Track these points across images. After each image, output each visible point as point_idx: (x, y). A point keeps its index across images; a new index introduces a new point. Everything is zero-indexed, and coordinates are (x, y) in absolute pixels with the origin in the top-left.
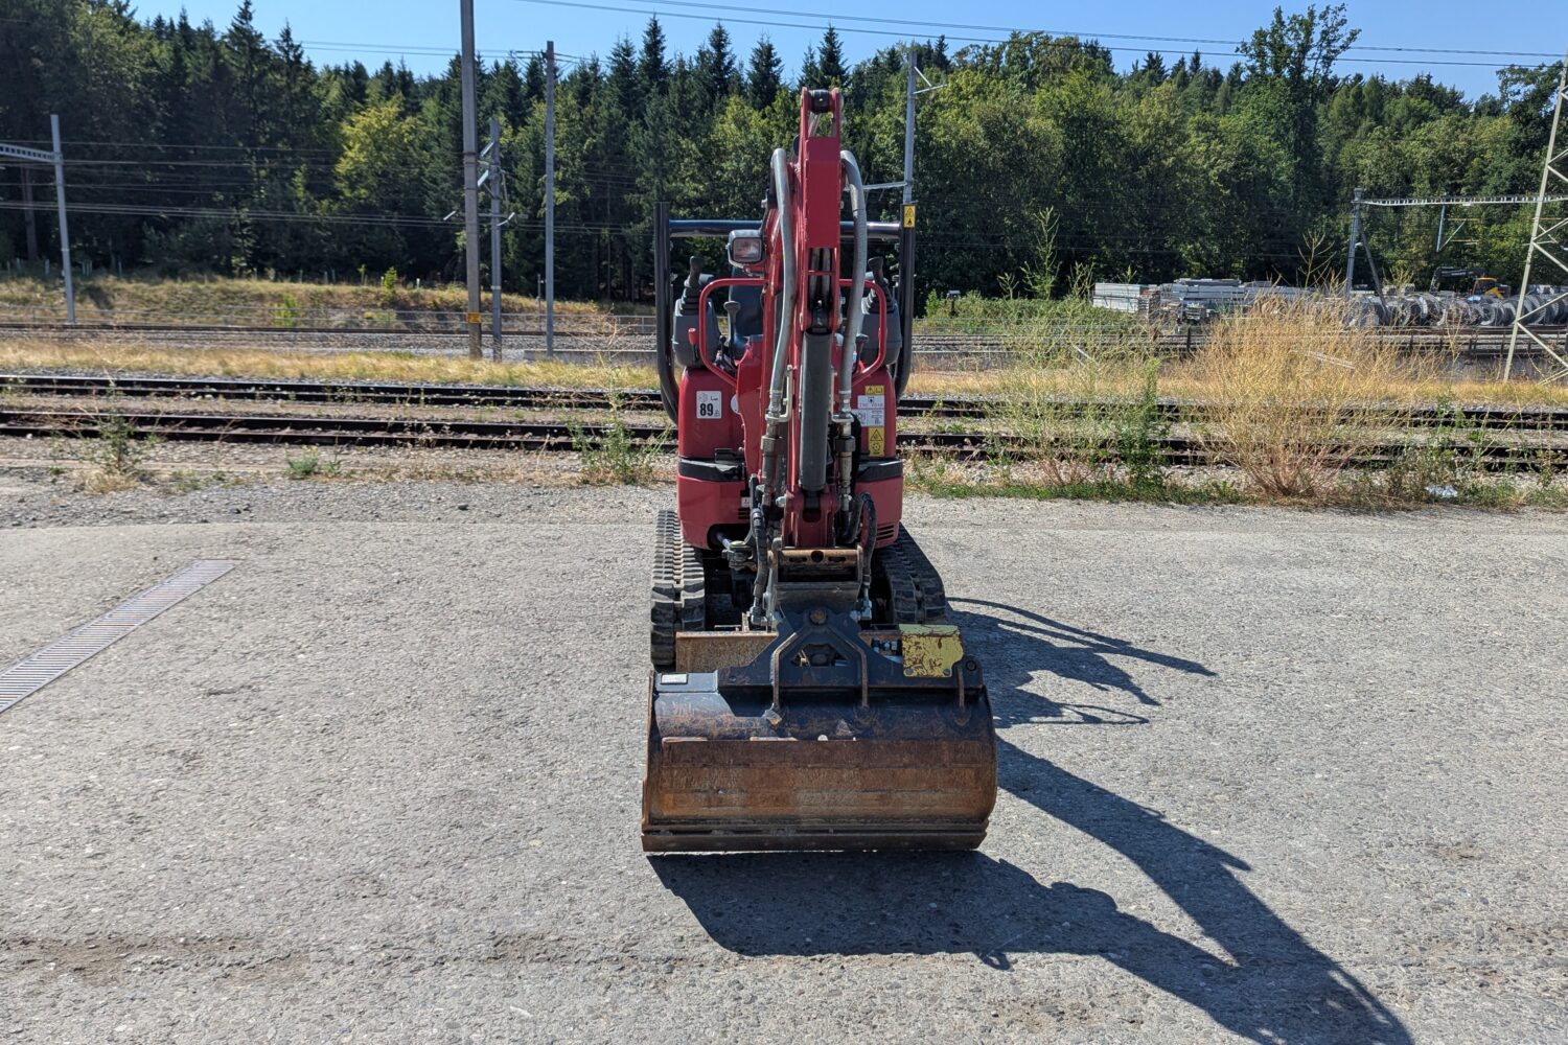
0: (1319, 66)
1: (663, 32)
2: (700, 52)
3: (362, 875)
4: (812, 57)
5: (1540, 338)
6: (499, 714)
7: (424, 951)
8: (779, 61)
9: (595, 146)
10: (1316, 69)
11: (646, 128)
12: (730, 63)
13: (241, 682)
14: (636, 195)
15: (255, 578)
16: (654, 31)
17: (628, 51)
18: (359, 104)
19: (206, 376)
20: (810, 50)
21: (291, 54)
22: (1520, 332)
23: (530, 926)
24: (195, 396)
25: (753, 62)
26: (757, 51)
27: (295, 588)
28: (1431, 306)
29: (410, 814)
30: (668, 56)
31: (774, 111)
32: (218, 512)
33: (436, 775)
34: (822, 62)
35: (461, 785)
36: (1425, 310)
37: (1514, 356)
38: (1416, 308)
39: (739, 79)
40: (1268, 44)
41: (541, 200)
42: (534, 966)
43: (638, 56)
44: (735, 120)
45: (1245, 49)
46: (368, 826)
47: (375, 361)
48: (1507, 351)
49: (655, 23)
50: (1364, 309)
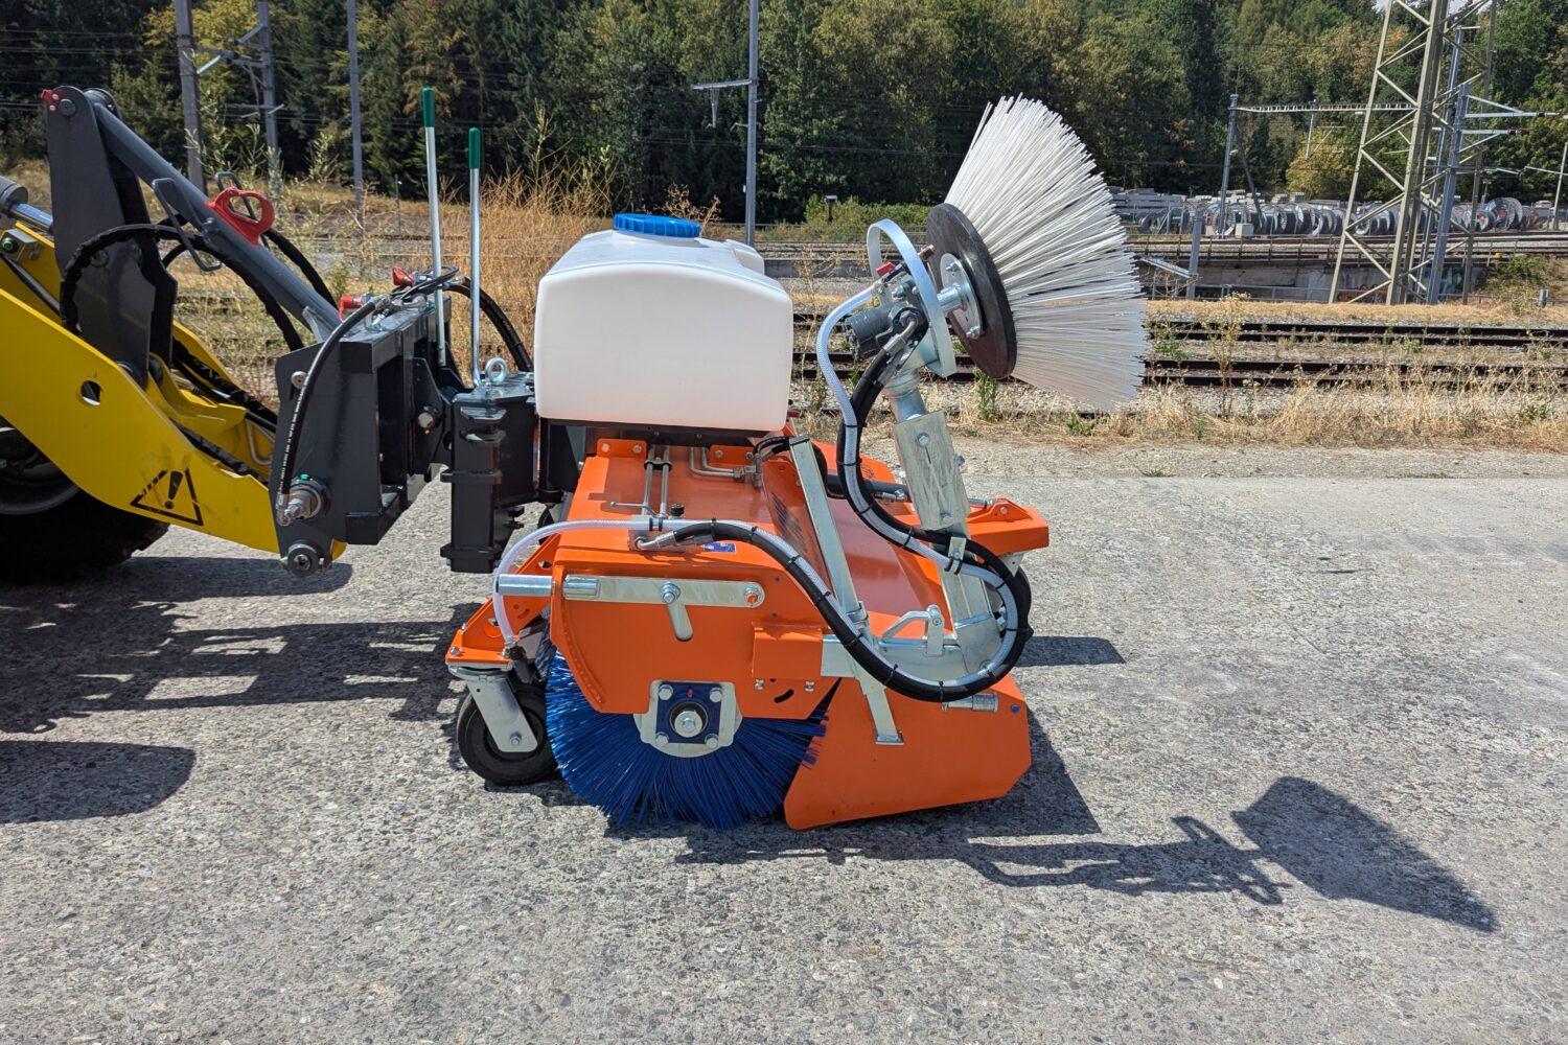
5: (1366, 248)
9: (462, 40)
11: (518, 20)
14: (508, 92)
22: (1348, 241)
28: (1307, 215)
36: (1301, 217)
37: (1342, 267)
38: (1291, 217)
41: (407, 96)
44: (614, 12)
48: (1335, 260)
50: (1238, 219)
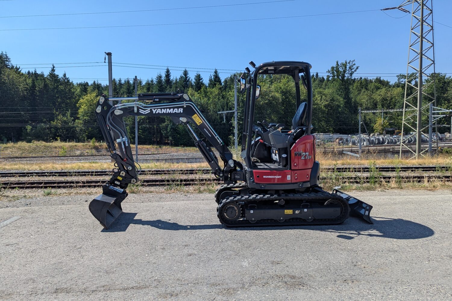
0: (349, 76)
1: (170, 72)
2: (181, 77)
3: (31, 279)
4: (211, 77)
5: (408, 147)
6: (75, 246)
7: (40, 292)
8: (202, 79)
10: (348, 76)
12: (189, 79)
13: (15, 242)
15: (26, 220)
16: (168, 71)
17: (160, 77)
18: (85, 93)
19: (34, 171)
20: (211, 75)
21: (66, 80)
22: (402, 145)
23: (65, 286)
24: (30, 176)
25: (195, 79)
26: (196, 76)
27: (35, 221)
28: (383, 139)
29: (46, 267)
30: (171, 78)
31: (201, 92)
32: (22, 205)
33: (55, 259)
34: (214, 78)
35: (60, 261)
36: (381, 140)
37: (402, 152)
38: (379, 139)
39: (191, 83)
40: (335, 70)
42: (63, 293)
43: (163, 78)
44: (191, 95)
45: (329, 72)
46: (35, 270)
47: (83, 164)
48: (400, 151)
49: (168, 69)
50: (364, 141)
